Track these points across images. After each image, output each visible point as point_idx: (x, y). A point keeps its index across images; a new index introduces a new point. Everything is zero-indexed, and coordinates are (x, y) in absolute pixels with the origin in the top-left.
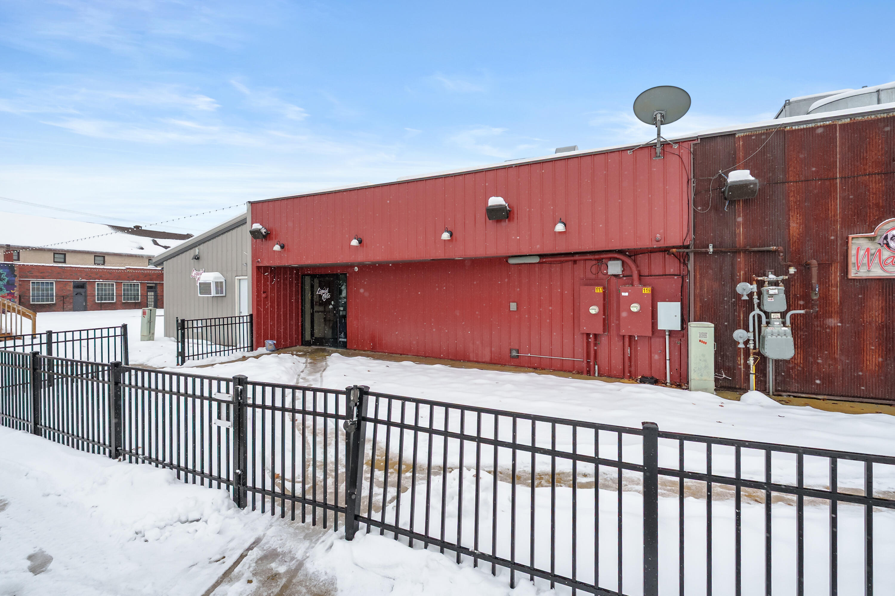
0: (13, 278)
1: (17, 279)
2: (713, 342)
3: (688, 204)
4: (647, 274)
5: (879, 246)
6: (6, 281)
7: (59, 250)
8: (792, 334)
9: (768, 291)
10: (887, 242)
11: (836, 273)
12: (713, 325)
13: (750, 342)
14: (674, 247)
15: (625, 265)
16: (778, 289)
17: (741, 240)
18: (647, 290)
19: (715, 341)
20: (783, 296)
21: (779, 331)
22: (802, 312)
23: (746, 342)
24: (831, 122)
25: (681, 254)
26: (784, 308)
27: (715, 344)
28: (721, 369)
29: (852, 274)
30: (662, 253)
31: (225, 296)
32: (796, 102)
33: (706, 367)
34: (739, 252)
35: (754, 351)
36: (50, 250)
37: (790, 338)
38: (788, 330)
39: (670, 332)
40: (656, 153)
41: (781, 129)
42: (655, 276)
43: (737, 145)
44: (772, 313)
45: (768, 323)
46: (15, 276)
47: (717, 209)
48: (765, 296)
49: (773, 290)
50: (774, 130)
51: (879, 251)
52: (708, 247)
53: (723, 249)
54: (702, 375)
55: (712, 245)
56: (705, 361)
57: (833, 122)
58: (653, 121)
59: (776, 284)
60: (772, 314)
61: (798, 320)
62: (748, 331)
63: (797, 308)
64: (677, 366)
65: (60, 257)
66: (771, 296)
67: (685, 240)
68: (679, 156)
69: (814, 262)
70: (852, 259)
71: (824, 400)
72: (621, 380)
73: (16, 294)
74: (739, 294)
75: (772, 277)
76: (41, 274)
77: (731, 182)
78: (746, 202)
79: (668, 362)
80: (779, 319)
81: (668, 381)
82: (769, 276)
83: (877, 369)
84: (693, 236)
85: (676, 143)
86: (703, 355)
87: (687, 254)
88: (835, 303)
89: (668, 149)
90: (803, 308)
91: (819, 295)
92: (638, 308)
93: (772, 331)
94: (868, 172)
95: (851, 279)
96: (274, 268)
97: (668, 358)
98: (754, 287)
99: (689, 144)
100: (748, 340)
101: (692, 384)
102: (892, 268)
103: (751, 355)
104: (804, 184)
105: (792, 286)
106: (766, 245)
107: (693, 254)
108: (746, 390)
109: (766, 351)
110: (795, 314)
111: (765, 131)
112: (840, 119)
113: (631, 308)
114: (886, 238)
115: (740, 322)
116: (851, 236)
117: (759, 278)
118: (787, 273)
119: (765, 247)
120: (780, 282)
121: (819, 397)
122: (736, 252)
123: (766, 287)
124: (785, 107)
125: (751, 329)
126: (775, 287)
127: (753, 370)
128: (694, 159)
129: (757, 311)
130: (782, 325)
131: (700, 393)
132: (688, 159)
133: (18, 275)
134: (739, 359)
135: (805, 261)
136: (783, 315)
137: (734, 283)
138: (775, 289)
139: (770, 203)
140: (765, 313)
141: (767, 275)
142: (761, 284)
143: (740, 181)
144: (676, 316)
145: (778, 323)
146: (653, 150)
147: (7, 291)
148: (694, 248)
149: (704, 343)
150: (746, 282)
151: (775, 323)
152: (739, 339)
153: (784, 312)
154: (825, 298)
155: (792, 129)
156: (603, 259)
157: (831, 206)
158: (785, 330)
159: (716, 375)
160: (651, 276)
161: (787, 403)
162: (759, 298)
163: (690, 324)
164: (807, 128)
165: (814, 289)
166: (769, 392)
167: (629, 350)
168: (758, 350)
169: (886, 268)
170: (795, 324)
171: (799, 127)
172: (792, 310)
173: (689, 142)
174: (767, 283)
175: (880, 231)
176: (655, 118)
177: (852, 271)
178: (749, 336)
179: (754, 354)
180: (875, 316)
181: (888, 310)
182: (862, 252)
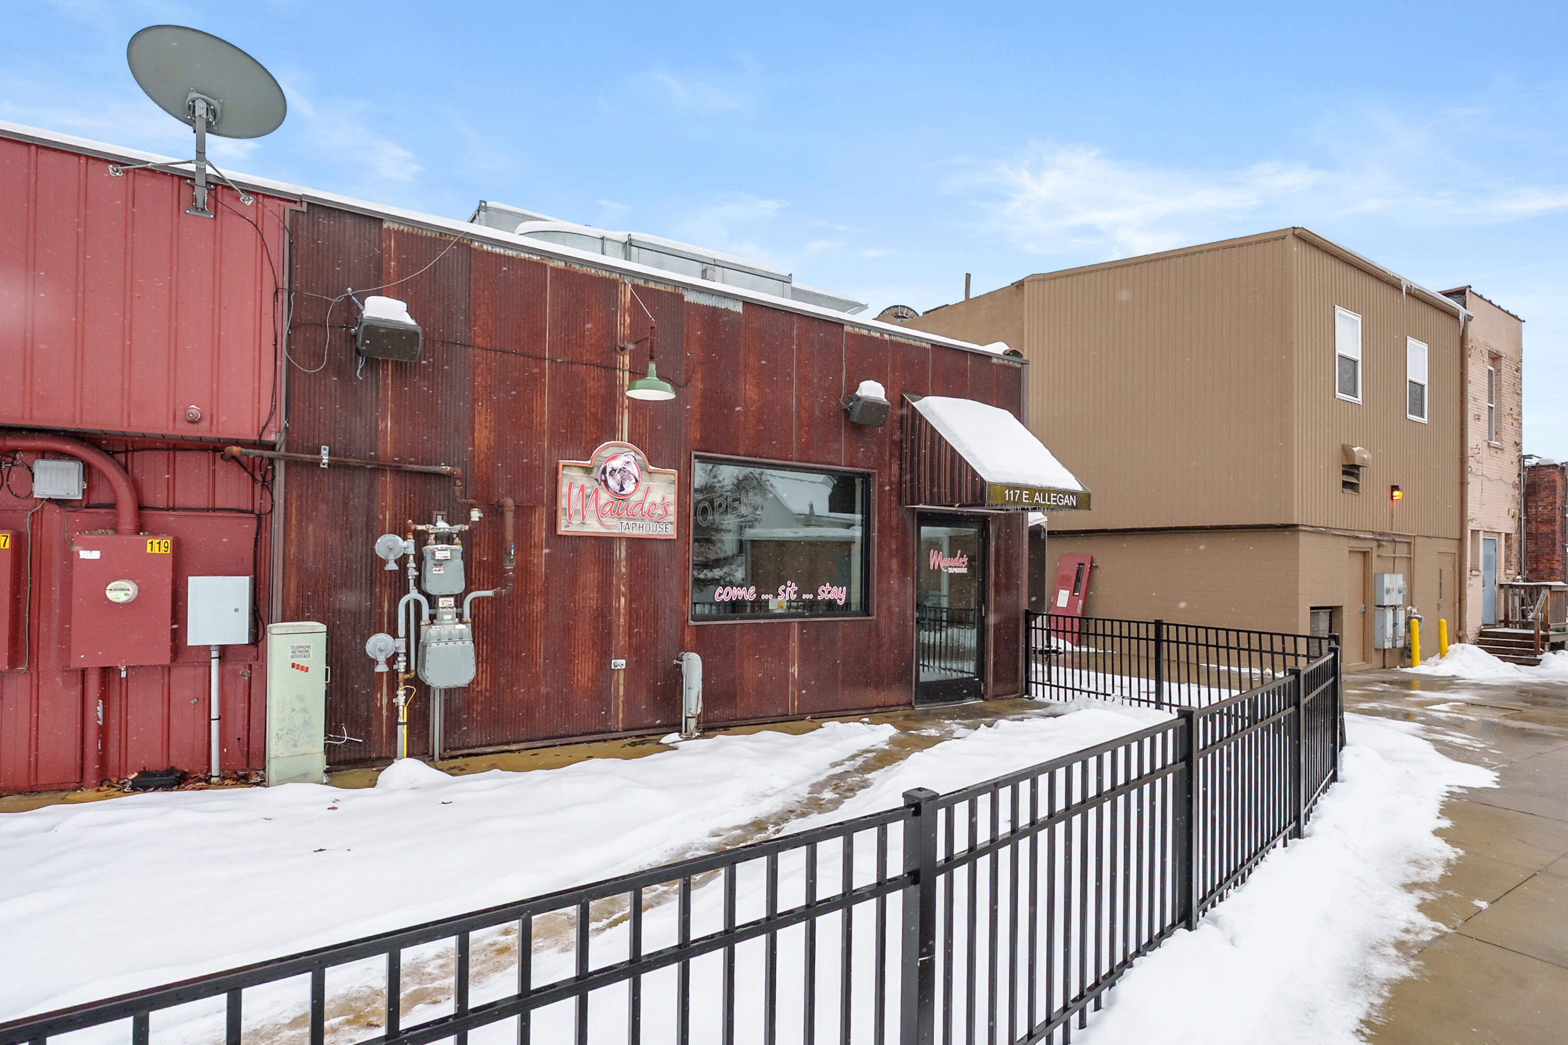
2: (323, 666)
3: (276, 345)
4: (162, 503)
5: (596, 483)
8: (474, 636)
9: (434, 554)
10: (606, 477)
11: (541, 521)
12: (323, 628)
13: (399, 659)
14: (237, 443)
15: (95, 476)
16: (452, 550)
17: (387, 448)
18: (158, 546)
19: (329, 662)
20: (459, 563)
21: (450, 633)
22: (489, 593)
23: (392, 660)
24: (539, 258)
25: (257, 461)
26: (460, 587)
27: (327, 670)
28: (341, 723)
29: (562, 529)
30: (205, 454)
32: (497, 210)
33: (306, 723)
34: (384, 470)
35: (407, 676)
37: (469, 644)
38: (465, 629)
39: (224, 651)
40: (194, 199)
41: (465, 241)
42: (184, 509)
43: (384, 245)
44: (442, 596)
45: (433, 617)
47: (342, 370)
48: (429, 563)
49: (442, 552)
50: (452, 239)
51: (596, 491)
52: (319, 453)
53: (350, 460)
54: (295, 745)
55: (327, 448)
56: (304, 710)
57: (542, 259)
58: (187, 115)
59: (447, 539)
60: (441, 600)
61: (483, 608)
62: (395, 635)
63: (483, 587)
64: (240, 731)
66: (439, 563)
67: (264, 428)
68: (256, 226)
69: (509, 502)
70: (563, 502)
71: (519, 751)
72: (71, 796)
74: (381, 559)
75: (442, 525)
77: (370, 319)
78: (400, 367)
79: (215, 725)
80: (452, 608)
81: (215, 770)
82: (437, 524)
83: (590, 685)
84: (284, 422)
85: (249, 193)
86: (301, 698)
87: (272, 461)
88: (538, 577)
89: (226, 199)
90: (492, 585)
91: (517, 563)
92: (130, 593)
93: (439, 633)
94: (585, 359)
95: (560, 536)
97: (215, 714)
98: (409, 545)
99: (282, 208)
100: (396, 655)
101: (274, 768)
102: (610, 520)
103: (401, 684)
104: (498, 356)
105: (476, 545)
106: (434, 463)
107: (283, 463)
108: (389, 759)
109: (427, 673)
110: (478, 598)
111: (438, 235)
112: (552, 258)
113: (108, 593)
114: (604, 471)
115: (381, 617)
116: (562, 462)
117: (420, 527)
118: (467, 520)
119: (431, 465)
120: (455, 536)
121: (513, 747)
122: (380, 469)
123: (431, 545)
124: (478, 211)
125: (402, 631)
126: (446, 546)
127: (403, 717)
128: (291, 244)
129: (414, 594)
130: (457, 620)
131: (289, 786)
132: (277, 242)
134: (379, 696)
135: (496, 500)
136: (459, 600)
137: (372, 532)
138: (446, 550)
139: (442, 379)
140: (428, 597)
141: (434, 521)
142: (421, 539)
143: (387, 321)
144: (236, 610)
145: (450, 617)
146: (185, 190)
148: (287, 450)
149: (302, 668)
150: (395, 533)
151: (446, 617)
152: (378, 653)
153: (461, 594)
154: (524, 569)
155: (481, 249)
156: (15, 451)
157: (537, 405)
158: (461, 630)
159: (330, 739)
160: (174, 509)
161: (463, 770)
162: (419, 568)
163: (271, 628)
164: (504, 256)
165: (508, 551)
166: (433, 756)
167: (100, 708)
168: (413, 674)
169: (603, 519)
170: (479, 617)
171: (494, 250)
172: (475, 590)
173: (283, 203)
174: (433, 537)
175: (598, 459)
176: (192, 108)
177: (562, 521)
178: (397, 645)
179: (407, 682)
180: (589, 597)
181: (605, 588)
182: (575, 491)
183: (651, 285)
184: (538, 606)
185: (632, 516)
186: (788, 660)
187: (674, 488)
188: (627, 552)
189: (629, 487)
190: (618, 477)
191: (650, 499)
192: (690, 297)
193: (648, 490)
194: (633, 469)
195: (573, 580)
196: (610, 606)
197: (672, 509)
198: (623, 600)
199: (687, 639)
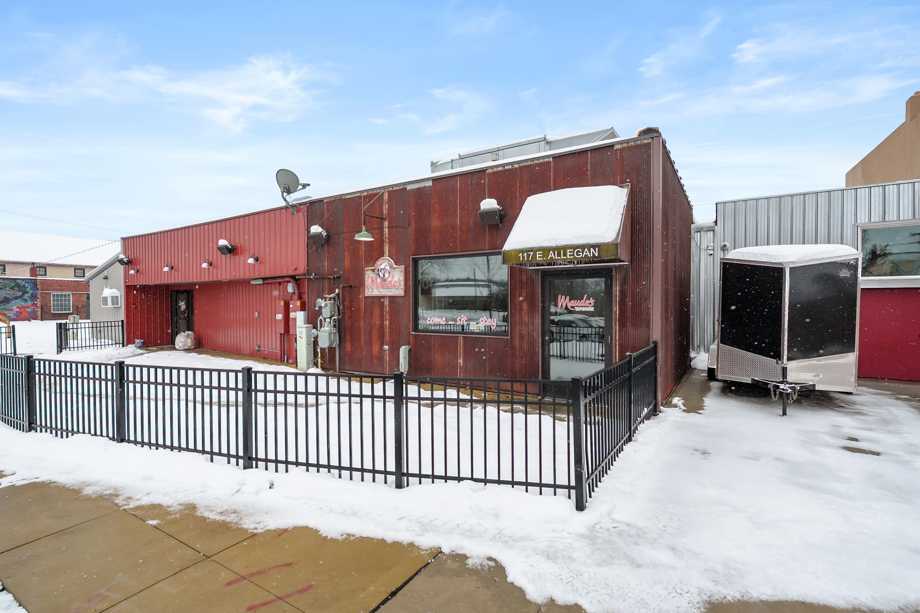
0: (35, 292)
1: (39, 292)
4: (303, 292)
5: (376, 275)
6: (30, 293)
7: (79, 266)
10: (379, 273)
11: (362, 292)
17: (326, 271)
18: (298, 304)
23: (316, 337)
24: (359, 194)
29: (367, 294)
31: (120, 307)
33: (303, 353)
36: (71, 266)
38: (331, 328)
40: (292, 212)
41: (341, 198)
43: (324, 207)
45: (324, 325)
46: (38, 289)
47: (317, 249)
50: (337, 199)
51: (376, 278)
52: (312, 275)
55: (314, 273)
57: (361, 194)
60: (326, 319)
61: (337, 322)
65: (80, 273)
68: (303, 213)
70: (366, 284)
73: (39, 304)
75: (331, 295)
76: (60, 288)
77: (312, 233)
78: (328, 245)
80: (329, 322)
83: (378, 355)
84: (307, 267)
85: (301, 205)
86: (301, 346)
88: (362, 312)
94: (374, 227)
95: (366, 297)
96: (142, 286)
98: (323, 302)
99: (306, 206)
102: (381, 289)
104: (350, 234)
107: (306, 279)
110: (336, 318)
112: (363, 192)
114: (378, 270)
116: (366, 268)
121: (356, 373)
122: (324, 278)
129: (321, 317)
133: (40, 289)
140: (324, 318)
143: (318, 233)
147: (31, 301)
148: (307, 276)
149: (301, 338)
151: (326, 325)
152: (312, 335)
153: (330, 318)
155: (344, 199)
156: (285, 282)
157: (360, 249)
160: (304, 294)
164: (351, 198)
171: (348, 197)
174: (328, 299)
175: (377, 265)
177: (366, 291)
178: (318, 333)
180: (376, 321)
181: (382, 317)
182: (370, 279)
183: (395, 188)
184: (362, 323)
185: (388, 288)
186: (457, 356)
187: (403, 274)
188: (389, 302)
189: (387, 275)
190: (383, 272)
191: (394, 280)
192: (409, 187)
193: (393, 276)
194: (388, 268)
195: (372, 313)
196: (384, 324)
197: (402, 283)
198: (387, 321)
199: (411, 340)
